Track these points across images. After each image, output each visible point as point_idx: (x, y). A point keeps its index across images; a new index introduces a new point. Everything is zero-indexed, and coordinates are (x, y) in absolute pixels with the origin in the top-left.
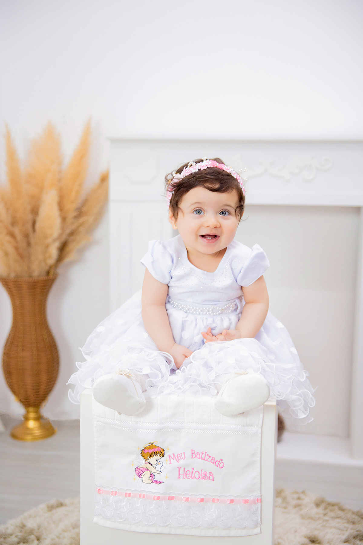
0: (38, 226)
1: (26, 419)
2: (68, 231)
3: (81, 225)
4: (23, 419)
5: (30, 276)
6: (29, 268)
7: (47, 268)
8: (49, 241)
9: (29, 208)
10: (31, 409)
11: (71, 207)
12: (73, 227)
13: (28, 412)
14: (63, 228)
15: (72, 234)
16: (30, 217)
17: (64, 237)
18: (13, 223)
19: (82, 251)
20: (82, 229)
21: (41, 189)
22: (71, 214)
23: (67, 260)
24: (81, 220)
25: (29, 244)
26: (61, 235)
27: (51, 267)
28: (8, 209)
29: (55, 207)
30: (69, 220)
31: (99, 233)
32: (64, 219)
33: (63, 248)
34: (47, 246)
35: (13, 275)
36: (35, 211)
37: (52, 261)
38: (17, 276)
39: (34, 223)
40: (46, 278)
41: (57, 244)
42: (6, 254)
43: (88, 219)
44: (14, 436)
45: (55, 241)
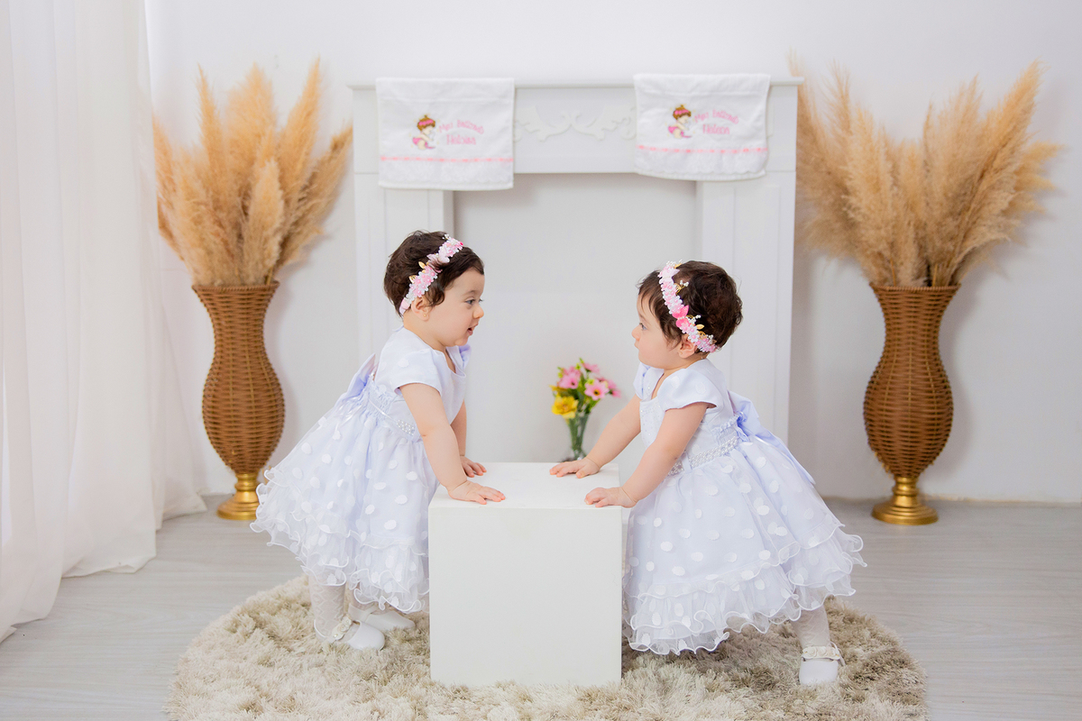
0: (251, 212)
1: (240, 490)
2: (293, 219)
3: (309, 210)
4: (234, 491)
5: (244, 284)
6: (240, 271)
7: (265, 272)
8: (270, 232)
9: (236, 188)
10: (246, 476)
11: (296, 185)
12: (299, 214)
13: (240, 480)
14: (285, 214)
15: (296, 224)
16: (239, 200)
17: (288, 227)
18: (215, 209)
19: (308, 249)
20: (310, 216)
21: (251, 162)
22: (296, 196)
23: (289, 262)
24: (310, 204)
25: (240, 236)
26: (284, 224)
27: (269, 272)
28: (207, 191)
29: (277, 184)
30: (294, 204)
31: (332, 224)
32: (287, 202)
33: (284, 244)
34: (266, 241)
35: (219, 282)
36: (245, 193)
37: (271, 263)
38: (223, 285)
39: (245, 209)
40: (263, 286)
41: (279, 238)
42: (209, 253)
43: (321, 202)
44: (222, 514)
45: (277, 231)
